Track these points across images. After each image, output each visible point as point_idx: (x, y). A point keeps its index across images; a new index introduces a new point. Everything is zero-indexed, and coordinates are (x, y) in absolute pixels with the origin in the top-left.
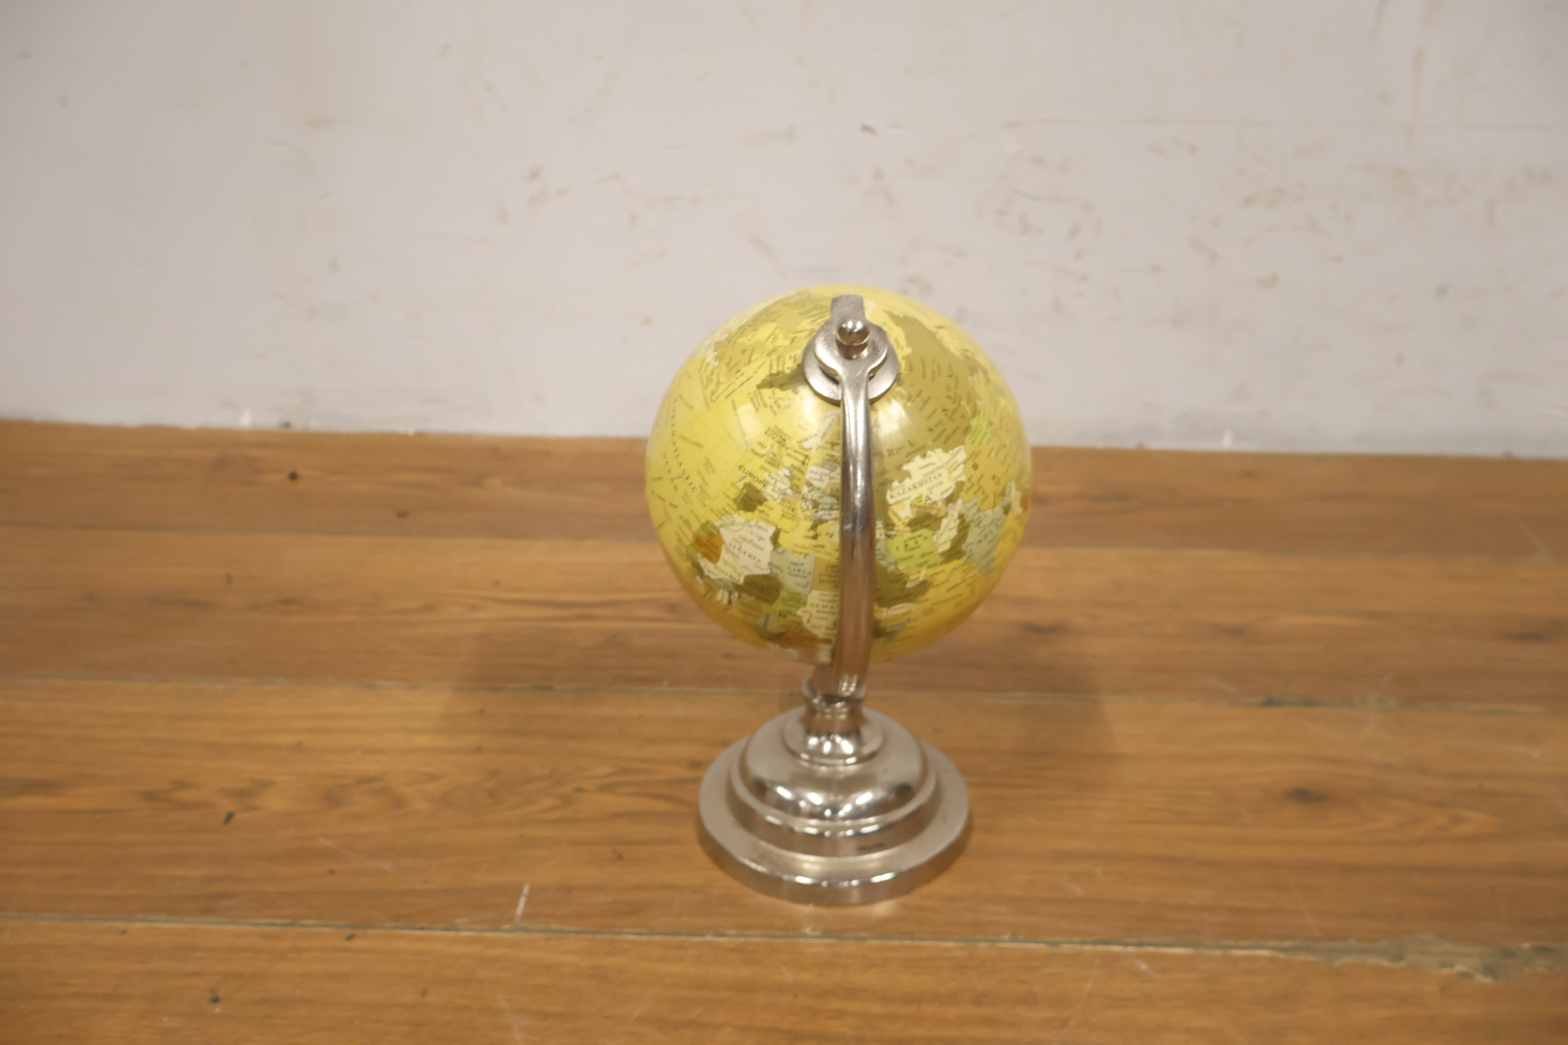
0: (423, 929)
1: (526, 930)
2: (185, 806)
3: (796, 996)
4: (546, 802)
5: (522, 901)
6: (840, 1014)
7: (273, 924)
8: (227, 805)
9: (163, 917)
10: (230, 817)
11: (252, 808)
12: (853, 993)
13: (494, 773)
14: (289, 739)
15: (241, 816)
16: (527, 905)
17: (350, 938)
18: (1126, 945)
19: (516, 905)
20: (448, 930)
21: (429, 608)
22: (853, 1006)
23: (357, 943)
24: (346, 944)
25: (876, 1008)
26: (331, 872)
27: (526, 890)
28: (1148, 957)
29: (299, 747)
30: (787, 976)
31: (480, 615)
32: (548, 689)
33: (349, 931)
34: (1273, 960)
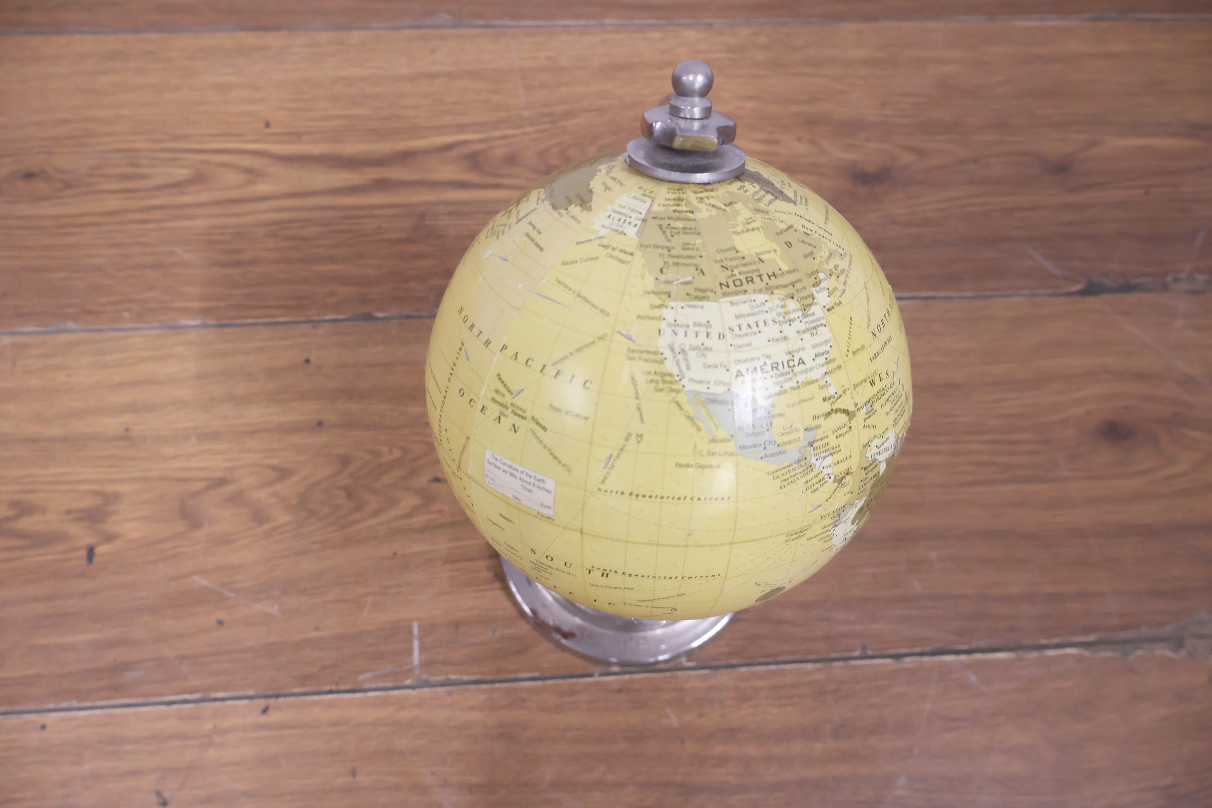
0: (331, 692)
1: (427, 684)
2: (37, 541)
3: (683, 742)
4: (409, 501)
5: (416, 644)
6: (722, 761)
7: (186, 702)
8: (82, 535)
9: (75, 704)
10: (91, 553)
11: (110, 538)
12: (731, 734)
13: (344, 461)
14: (111, 424)
15: (100, 550)
16: (422, 649)
17: (265, 711)
18: (958, 652)
19: (410, 652)
20: (354, 691)
21: (199, 179)
22: (732, 750)
23: (274, 717)
24: (264, 719)
25: (752, 750)
26: (221, 623)
27: (416, 631)
28: (977, 666)
29: (126, 437)
30: (673, 719)
31: (263, 188)
32: (368, 317)
33: (262, 703)
34: (1079, 659)
